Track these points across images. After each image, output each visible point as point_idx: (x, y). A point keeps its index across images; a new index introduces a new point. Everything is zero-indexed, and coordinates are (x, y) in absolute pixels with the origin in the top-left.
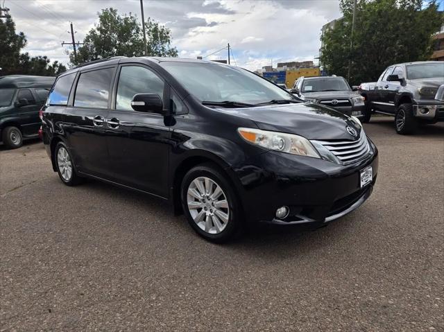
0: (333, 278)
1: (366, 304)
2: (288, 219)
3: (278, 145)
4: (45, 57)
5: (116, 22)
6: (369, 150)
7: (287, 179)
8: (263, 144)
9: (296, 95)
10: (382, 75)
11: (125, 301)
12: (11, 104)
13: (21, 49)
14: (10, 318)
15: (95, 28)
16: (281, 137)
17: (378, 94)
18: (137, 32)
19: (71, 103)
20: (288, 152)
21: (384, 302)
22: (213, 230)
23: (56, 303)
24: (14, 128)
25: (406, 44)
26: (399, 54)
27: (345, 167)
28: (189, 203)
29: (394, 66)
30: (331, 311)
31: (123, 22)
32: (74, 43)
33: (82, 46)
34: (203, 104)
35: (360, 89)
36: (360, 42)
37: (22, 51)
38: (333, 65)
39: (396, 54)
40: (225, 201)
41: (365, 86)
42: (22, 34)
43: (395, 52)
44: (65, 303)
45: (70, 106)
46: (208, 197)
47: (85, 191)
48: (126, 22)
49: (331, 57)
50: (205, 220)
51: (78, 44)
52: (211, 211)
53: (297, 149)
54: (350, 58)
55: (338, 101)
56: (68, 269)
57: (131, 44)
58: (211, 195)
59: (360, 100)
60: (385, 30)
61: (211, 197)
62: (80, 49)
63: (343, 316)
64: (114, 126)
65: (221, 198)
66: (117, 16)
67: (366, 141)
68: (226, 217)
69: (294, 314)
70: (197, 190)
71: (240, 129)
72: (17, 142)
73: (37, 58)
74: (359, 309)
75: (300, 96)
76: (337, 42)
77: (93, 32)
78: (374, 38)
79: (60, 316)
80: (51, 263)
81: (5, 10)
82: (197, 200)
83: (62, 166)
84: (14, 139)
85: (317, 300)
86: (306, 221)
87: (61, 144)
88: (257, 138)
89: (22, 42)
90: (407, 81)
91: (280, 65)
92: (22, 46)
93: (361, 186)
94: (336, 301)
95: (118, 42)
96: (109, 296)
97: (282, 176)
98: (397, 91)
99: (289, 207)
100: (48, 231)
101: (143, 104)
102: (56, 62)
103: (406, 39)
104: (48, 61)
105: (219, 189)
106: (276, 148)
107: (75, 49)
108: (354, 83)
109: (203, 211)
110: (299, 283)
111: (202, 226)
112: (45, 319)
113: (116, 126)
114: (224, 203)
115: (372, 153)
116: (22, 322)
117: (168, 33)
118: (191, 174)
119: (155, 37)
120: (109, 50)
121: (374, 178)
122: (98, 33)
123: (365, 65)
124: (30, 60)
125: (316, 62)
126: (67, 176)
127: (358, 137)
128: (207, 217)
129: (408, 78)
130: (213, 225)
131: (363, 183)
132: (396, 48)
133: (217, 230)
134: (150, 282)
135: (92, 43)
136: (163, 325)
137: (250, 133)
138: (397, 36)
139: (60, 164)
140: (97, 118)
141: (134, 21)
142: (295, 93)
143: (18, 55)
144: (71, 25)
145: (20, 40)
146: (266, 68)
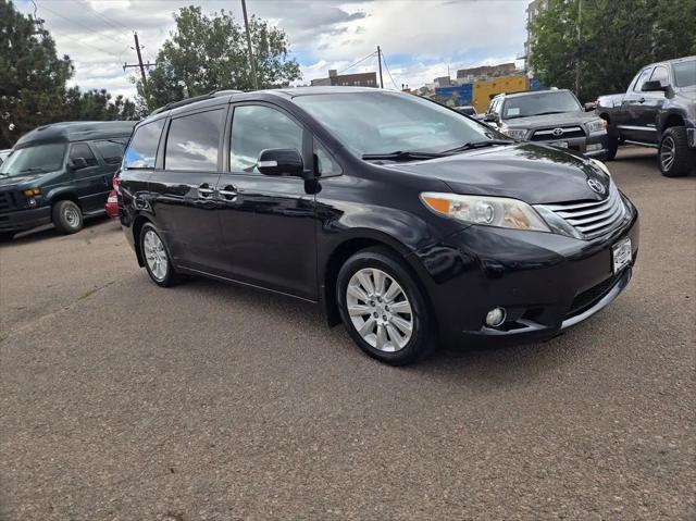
0: (579, 412)
1: (634, 450)
2: (505, 327)
3: (484, 215)
4: (104, 91)
5: (201, 27)
6: (624, 212)
7: (500, 266)
8: (461, 216)
9: (494, 124)
10: (633, 82)
11: (274, 454)
12: (61, 168)
13: (67, 81)
14: (119, 483)
15: (171, 39)
16: (489, 203)
17: (627, 113)
18: (236, 39)
19: (159, 165)
20: (499, 225)
21: (661, 446)
22: (389, 345)
23: (179, 460)
24: (68, 202)
25: (670, 26)
26: (659, 45)
27: (588, 243)
28: (350, 308)
29: (653, 66)
30: (580, 462)
31: (212, 26)
32: (141, 65)
33: (154, 68)
34: (364, 159)
35: (599, 107)
36: (594, 28)
37: (70, 84)
38: (551, 69)
39: (654, 44)
40: (406, 303)
41: (605, 101)
42: (67, 57)
43: (651, 42)
44: (191, 459)
45: (159, 170)
46: (378, 298)
47: (189, 294)
48: (216, 25)
49: (547, 56)
50: (375, 331)
51: (148, 66)
52: (384, 318)
53: (513, 220)
54: (579, 55)
55: (563, 130)
56: (186, 410)
57: (227, 59)
58: (384, 293)
59: (599, 125)
60: (634, 7)
61: (384, 298)
62: (151, 72)
63: (600, 468)
64: (228, 197)
65: (398, 298)
66: (202, 17)
67: (618, 198)
68: (408, 327)
69: (526, 467)
70: (361, 287)
71: (425, 195)
72: (75, 223)
73: (91, 93)
74: (624, 458)
75: (499, 125)
76: (555, 31)
77: (168, 45)
78: (616, 20)
79: (187, 478)
80: (161, 402)
81: (38, 22)
82: (361, 302)
83: (152, 259)
84: (69, 219)
85: (558, 446)
86: (532, 327)
87: (149, 227)
88: (451, 207)
89: (67, 70)
90: (676, 90)
91: (461, 74)
92: (68, 76)
93: (615, 270)
94: (587, 447)
95: (207, 59)
96: (251, 447)
97: (491, 263)
98: (659, 107)
99: (505, 308)
100: (148, 356)
101: (273, 164)
102: (120, 97)
103: (670, 18)
104: (109, 97)
105: (395, 286)
106: (480, 220)
107: (143, 74)
108: (586, 98)
109: (372, 318)
110: (527, 422)
111: (371, 340)
112: (168, 482)
113: (232, 197)
114: (405, 306)
115: (629, 217)
116: (137, 486)
117: (282, 38)
118: (351, 264)
119: (263, 45)
120: (194, 71)
121: (634, 257)
122: (176, 46)
123: (603, 65)
124: (81, 97)
125: (520, 65)
126: (160, 273)
127: (607, 194)
128: (379, 328)
129: (676, 85)
130: (389, 339)
131: (617, 266)
132: (654, 35)
133: (396, 346)
134: (306, 425)
135: (167, 63)
136: (335, 486)
137: (441, 201)
138: (655, 14)
139: (148, 255)
140: (201, 187)
141: (230, 22)
142: (492, 121)
143: (63, 92)
144: (136, 36)
145: (64, 68)
146: (440, 80)
